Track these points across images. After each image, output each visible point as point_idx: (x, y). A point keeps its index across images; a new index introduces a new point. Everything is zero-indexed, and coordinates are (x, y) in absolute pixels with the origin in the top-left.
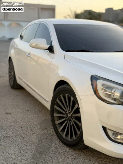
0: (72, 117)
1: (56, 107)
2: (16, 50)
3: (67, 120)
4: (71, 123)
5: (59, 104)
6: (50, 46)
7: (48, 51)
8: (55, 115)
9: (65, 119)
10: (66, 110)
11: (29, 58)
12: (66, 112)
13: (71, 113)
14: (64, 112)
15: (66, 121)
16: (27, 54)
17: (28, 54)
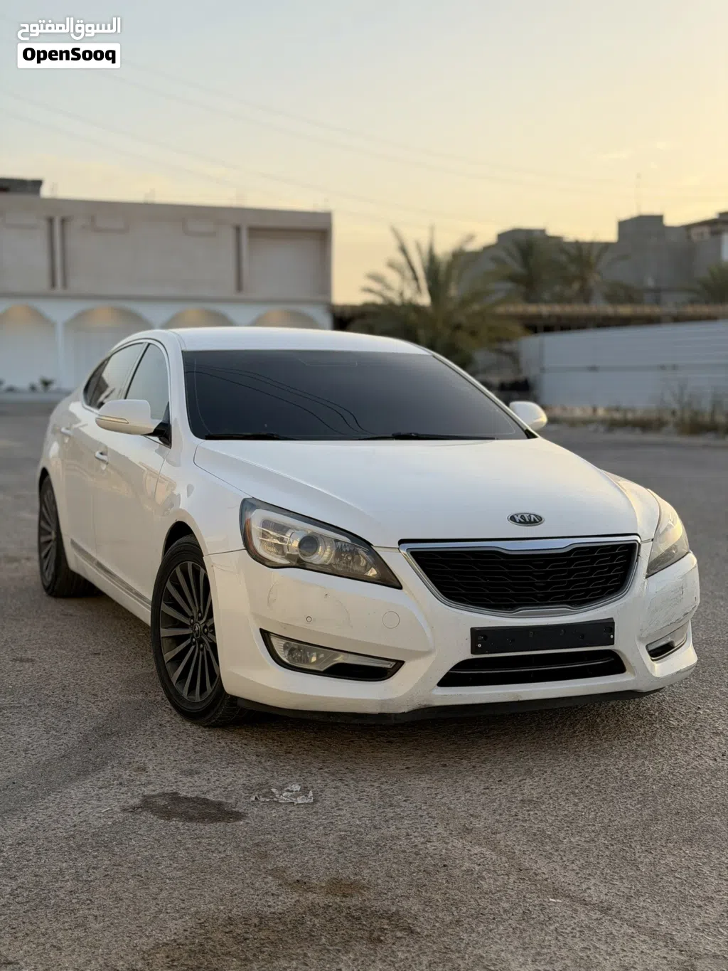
0: (206, 630)
1: (165, 608)
2: (67, 440)
3: (195, 643)
4: (202, 650)
5: (173, 599)
6: (161, 424)
7: (156, 439)
8: (164, 632)
9: (189, 641)
10: (190, 615)
11: (104, 467)
12: (192, 617)
13: (204, 619)
14: (186, 621)
15: (193, 647)
16: (97, 454)
17: (101, 454)
